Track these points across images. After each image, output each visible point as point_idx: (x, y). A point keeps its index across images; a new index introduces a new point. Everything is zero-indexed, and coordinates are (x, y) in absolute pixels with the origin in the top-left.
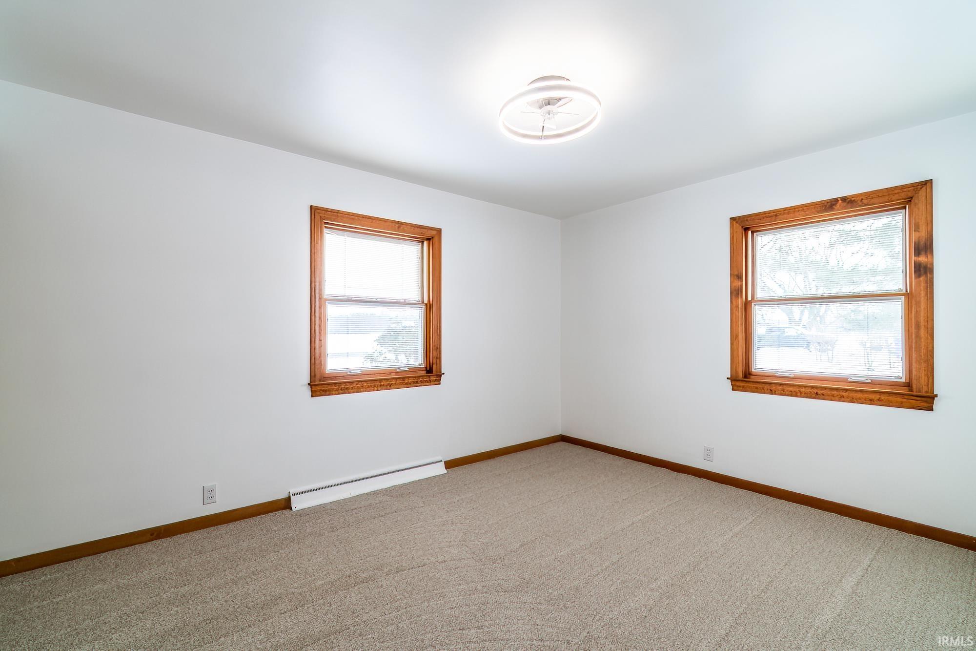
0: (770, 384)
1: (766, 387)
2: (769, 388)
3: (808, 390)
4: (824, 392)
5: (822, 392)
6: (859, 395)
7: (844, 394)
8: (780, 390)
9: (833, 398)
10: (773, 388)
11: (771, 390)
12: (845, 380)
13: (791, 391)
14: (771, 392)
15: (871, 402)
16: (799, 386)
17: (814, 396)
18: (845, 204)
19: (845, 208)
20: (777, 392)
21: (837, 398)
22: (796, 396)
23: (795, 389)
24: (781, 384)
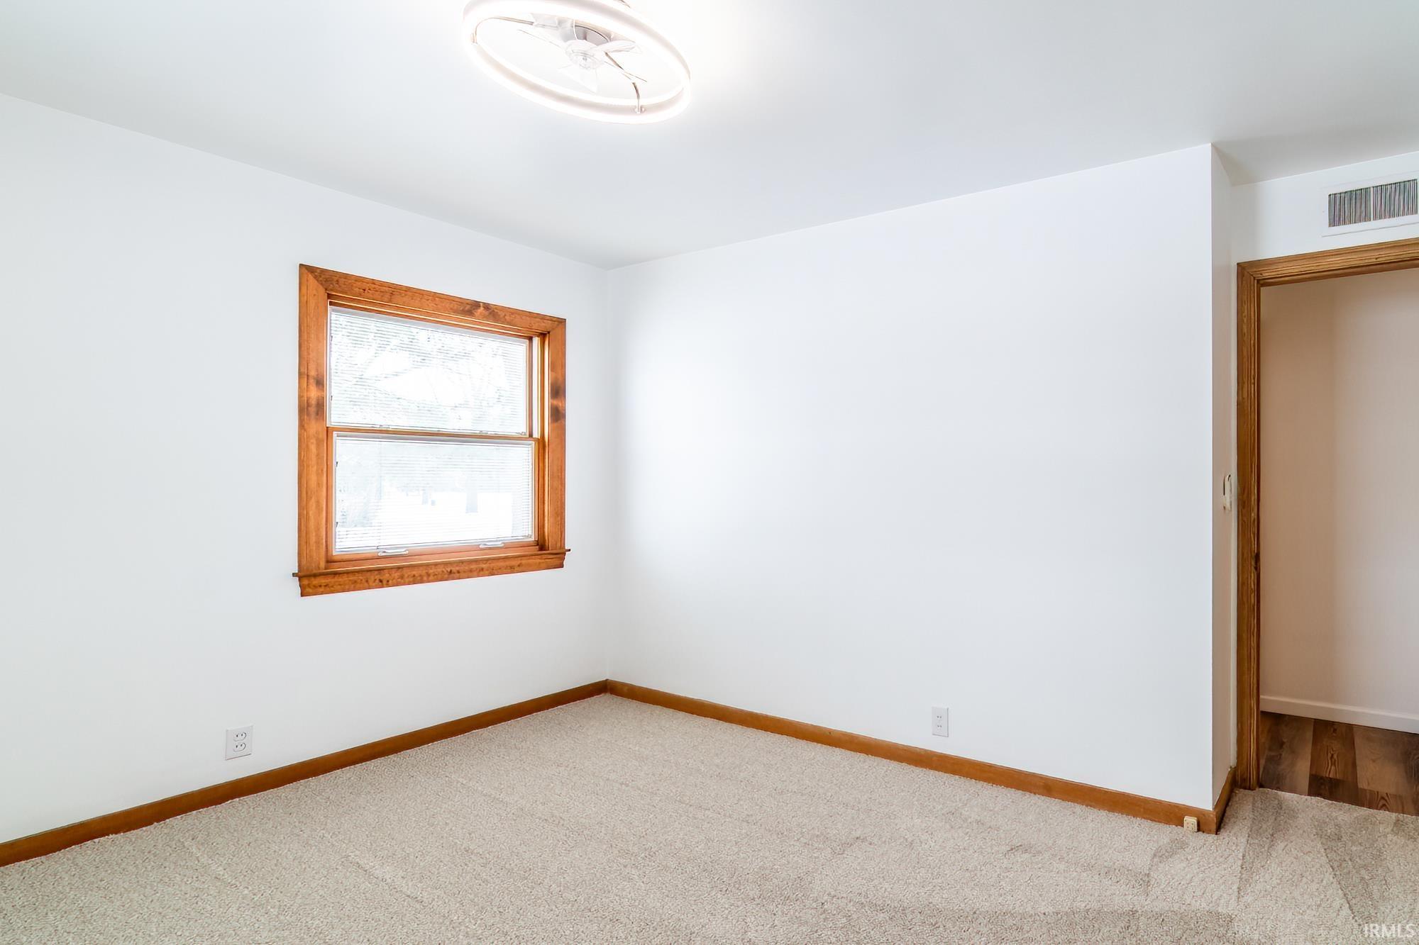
0: (380, 570)
1: (372, 577)
2: (378, 577)
3: (439, 570)
4: (461, 568)
5: (457, 568)
6: (501, 564)
7: (484, 566)
8: (397, 577)
9: (470, 574)
10: (386, 576)
11: (381, 581)
12: (477, 548)
13: (414, 576)
14: (382, 584)
15: (511, 570)
16: (428, 565)
17: (446, 576)
18: (487, 313)
19: (485, 317)
20: (390, 582)
21: (475, 573)
22: (422, 582)
23: (420, 572)
24: (399, 568)
